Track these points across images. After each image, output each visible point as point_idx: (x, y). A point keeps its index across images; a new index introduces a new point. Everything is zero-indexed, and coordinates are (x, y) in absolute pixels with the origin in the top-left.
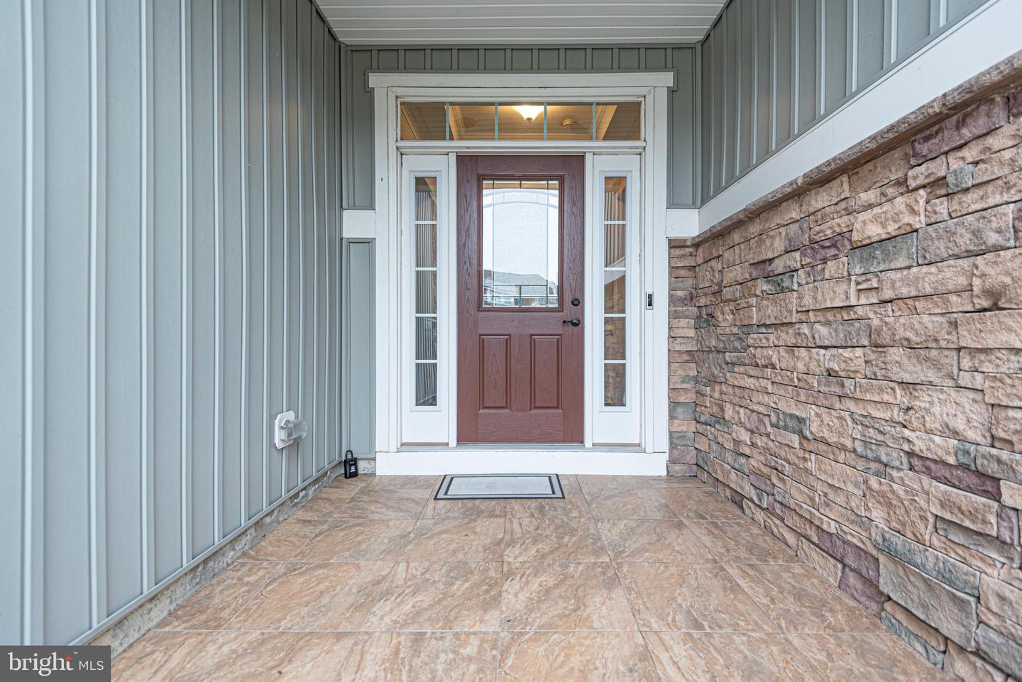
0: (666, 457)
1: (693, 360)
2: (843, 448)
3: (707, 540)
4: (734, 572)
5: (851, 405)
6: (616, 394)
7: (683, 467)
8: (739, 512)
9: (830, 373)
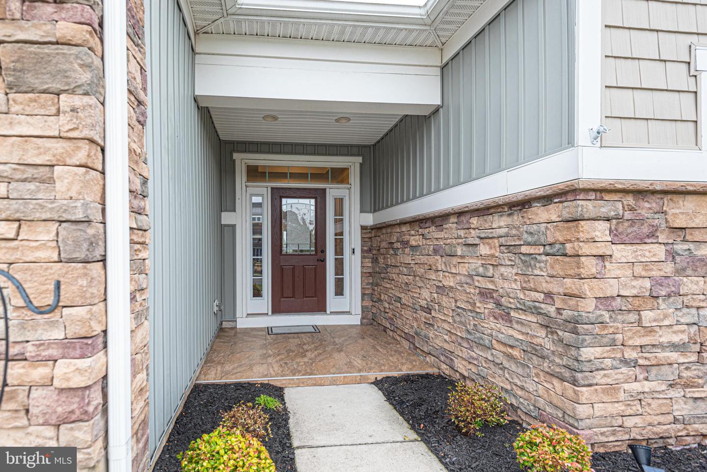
0: (360, 316)
1: (371, 276)
2: (409, 306)
3: (372, 341)
4: (379, 348)
5: (410, 293)
6: (339, 291)
7: (367, 321)
8: (385, 333)
9: (407, 283)
